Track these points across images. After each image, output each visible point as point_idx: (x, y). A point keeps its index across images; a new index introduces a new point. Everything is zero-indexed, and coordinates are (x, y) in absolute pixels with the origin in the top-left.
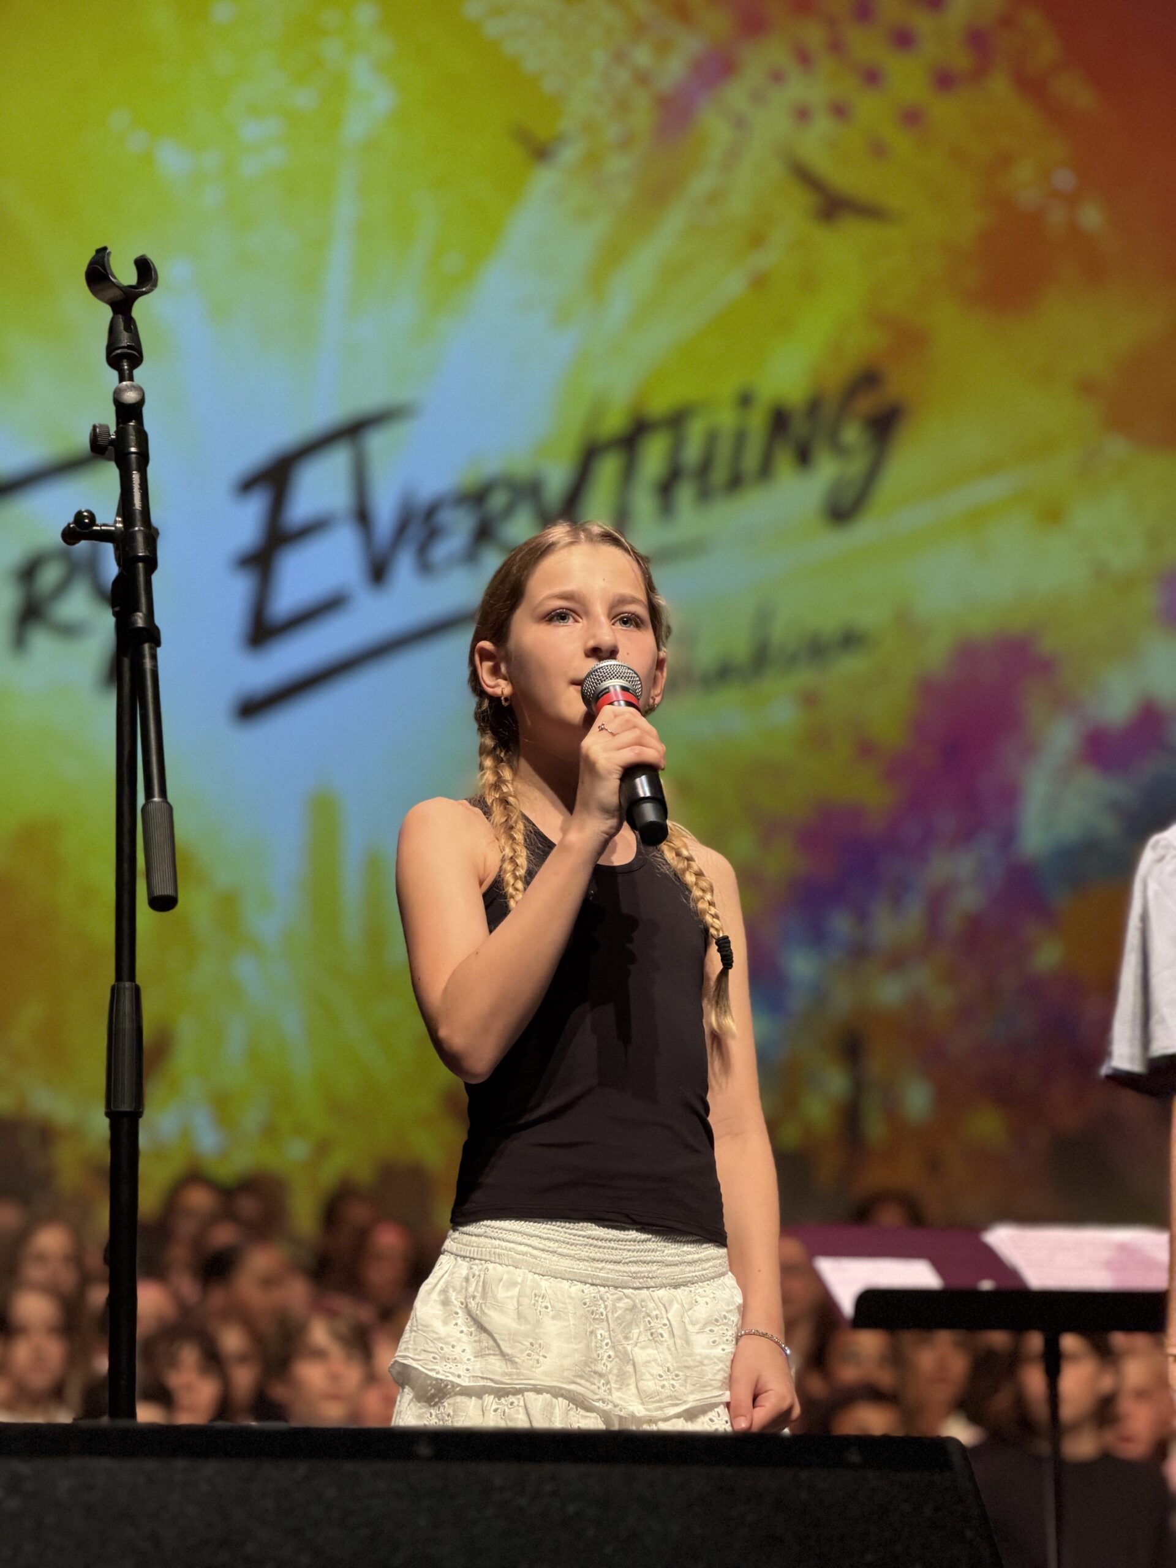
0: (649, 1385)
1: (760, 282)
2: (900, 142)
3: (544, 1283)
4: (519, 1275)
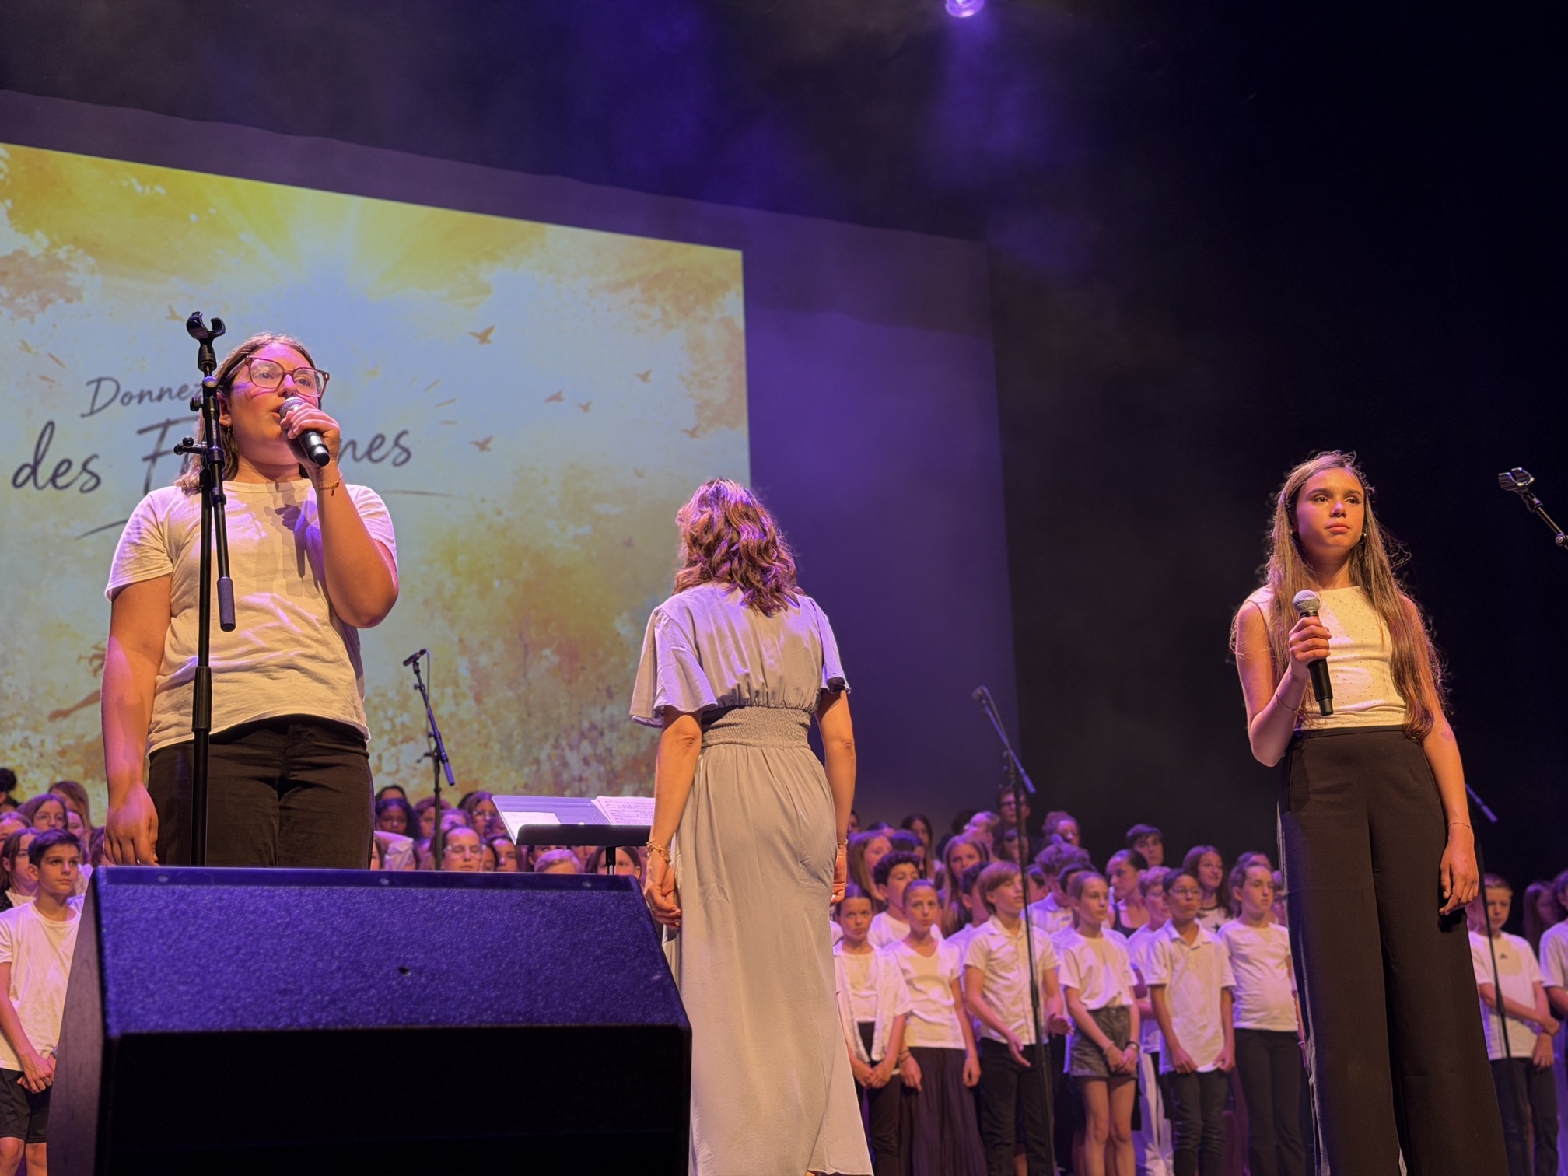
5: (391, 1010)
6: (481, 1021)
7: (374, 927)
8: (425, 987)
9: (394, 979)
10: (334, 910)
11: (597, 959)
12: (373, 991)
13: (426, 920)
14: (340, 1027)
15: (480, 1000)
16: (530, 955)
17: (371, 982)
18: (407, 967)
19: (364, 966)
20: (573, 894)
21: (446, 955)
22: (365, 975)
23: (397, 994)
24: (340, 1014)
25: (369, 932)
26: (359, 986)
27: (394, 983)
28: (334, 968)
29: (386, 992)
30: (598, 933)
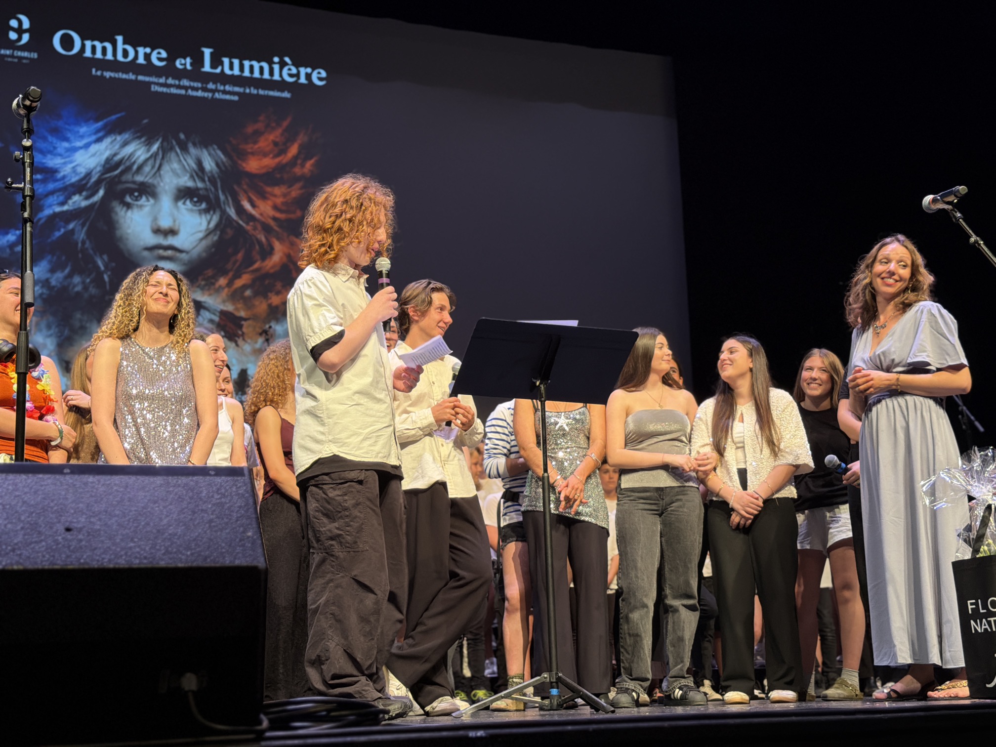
5: (54, 556)
6: (117, 563)
7: (52, 501)
8: (81, 541)
9: (60, 535)
10: (26, 490)
11: (211, 521)
12: (44, 543)
13: (92, 496)
14: (15, 567)
15: (118, 549)
16: (161, 519)
17: (43, 538)
18: (71, 527)
19: (40, 526)
20: (200, 478)
21: (100, 520)
22: (40, 533)
23: (60, 546)
24: (16, 558)
25: (49, 504)
26: (33, 540)
27: (60, 538)
28: (19, 528)
29: (53, 544)
30: (214, 505)
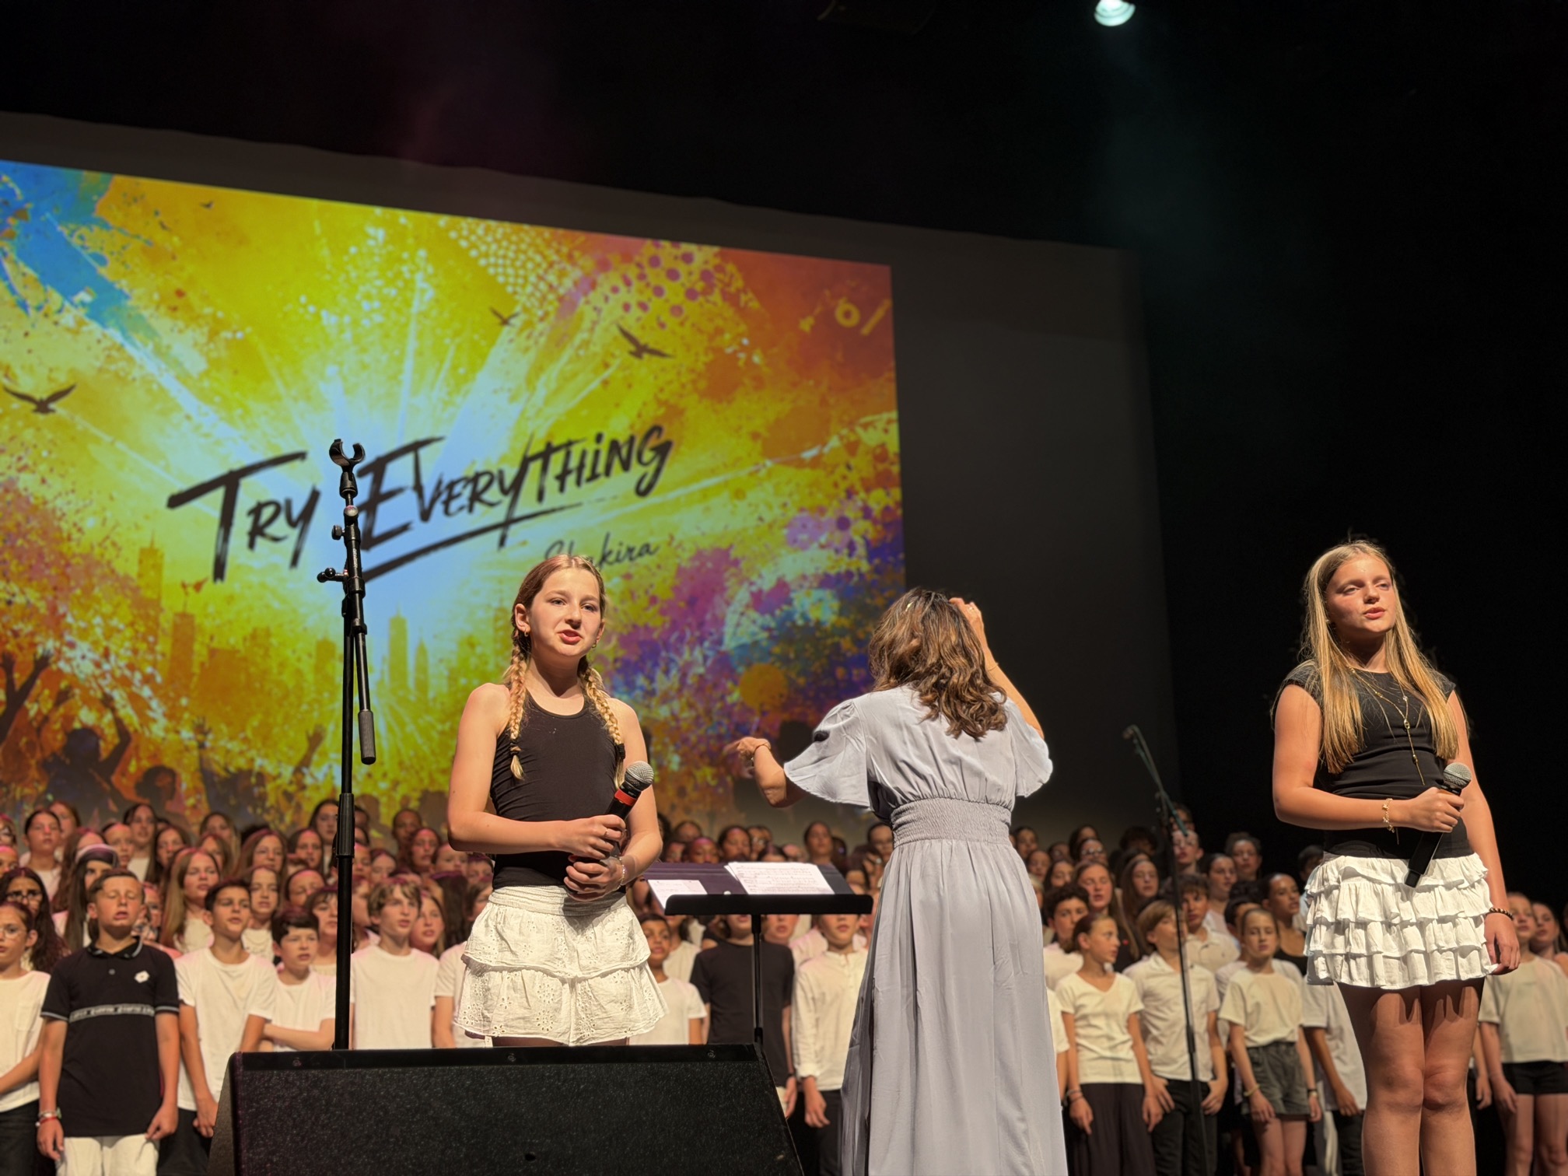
0: (584, 962)
1: (605, 383)
2: (672, 322)
3: (533, 915)
4: (520, 912)
7: (501, 1109)
9: (520, 1167)
10: (462, 1092)
11: (721, 1138)
13: (553, 1100)
16: (654, 1136)
17: (498, 1170)
18: (533, 1153)
19: (491, 1153)
20: (698, 1067)
21: (571, 1139)
22: (492, 1163)
25: (496, 1115)
27: (520, 1171)
28: (462, 1155)
30: (723, 1109)
